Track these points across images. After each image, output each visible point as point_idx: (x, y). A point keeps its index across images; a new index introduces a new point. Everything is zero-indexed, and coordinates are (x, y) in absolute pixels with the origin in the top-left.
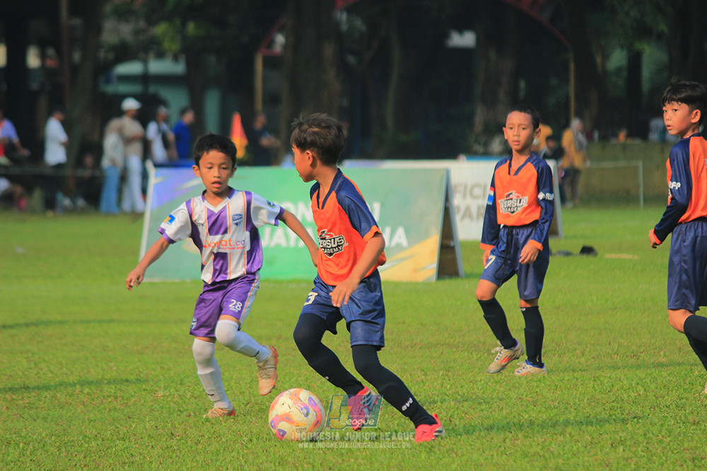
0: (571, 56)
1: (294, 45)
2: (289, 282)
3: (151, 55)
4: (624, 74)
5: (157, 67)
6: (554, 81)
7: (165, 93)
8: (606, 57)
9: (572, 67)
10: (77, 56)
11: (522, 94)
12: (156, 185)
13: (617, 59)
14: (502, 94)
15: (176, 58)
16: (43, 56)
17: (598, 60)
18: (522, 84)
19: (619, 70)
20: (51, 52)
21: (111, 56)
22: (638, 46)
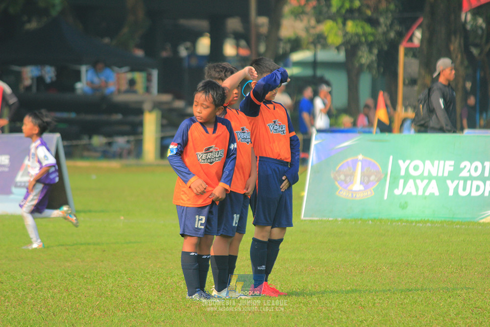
1: (429, 40)
2: (417, 222)
3: (319, 47)
5: (324, 55)
7: (329, 75)
10: (262, 48)
12: (316, 145)
15: (338, 48)
16: (238, 46)
20: (243, 43)
21: (288, 47)
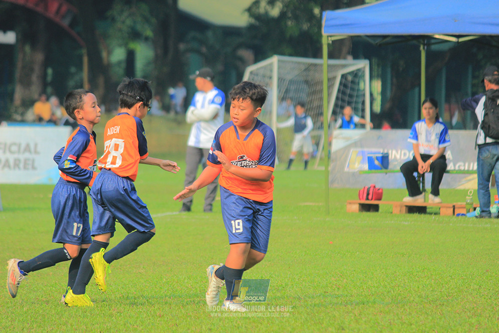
0: (84, 51)
4: (124, 65)
6: (73, 70)
8: (110, 53)
9: (85, 60)
11: (49, 78)
13: (118, 55)
14: (35, 78)
17: (104, 54)
18: (50, 71)
19: (119, 63)
22: (133, 45)
